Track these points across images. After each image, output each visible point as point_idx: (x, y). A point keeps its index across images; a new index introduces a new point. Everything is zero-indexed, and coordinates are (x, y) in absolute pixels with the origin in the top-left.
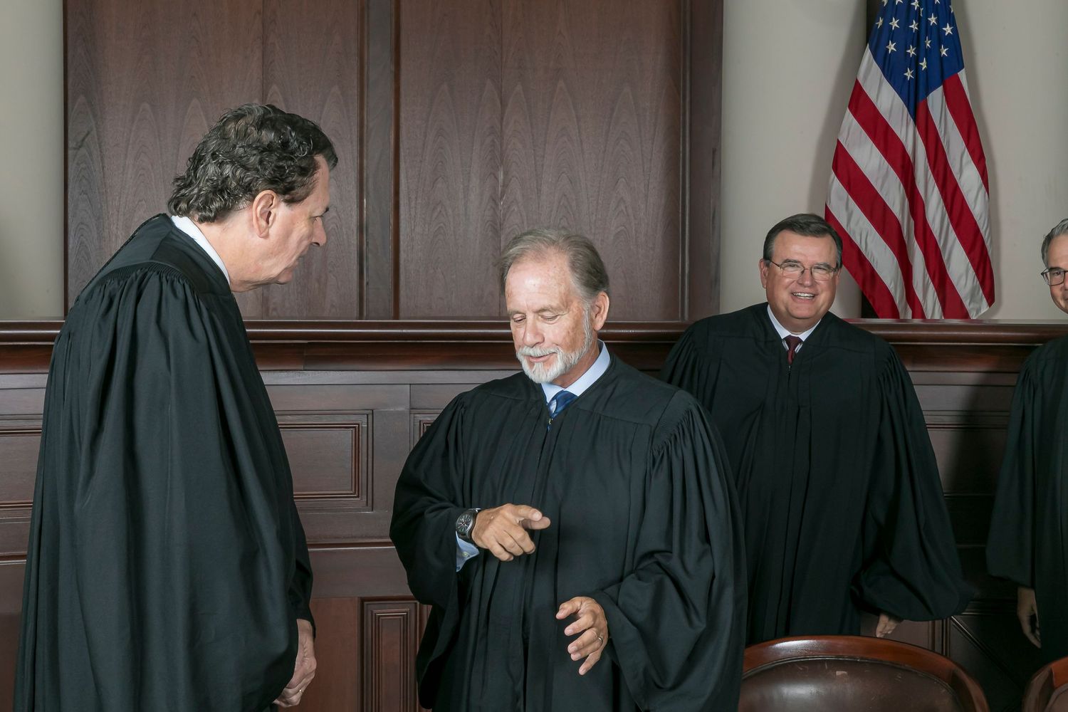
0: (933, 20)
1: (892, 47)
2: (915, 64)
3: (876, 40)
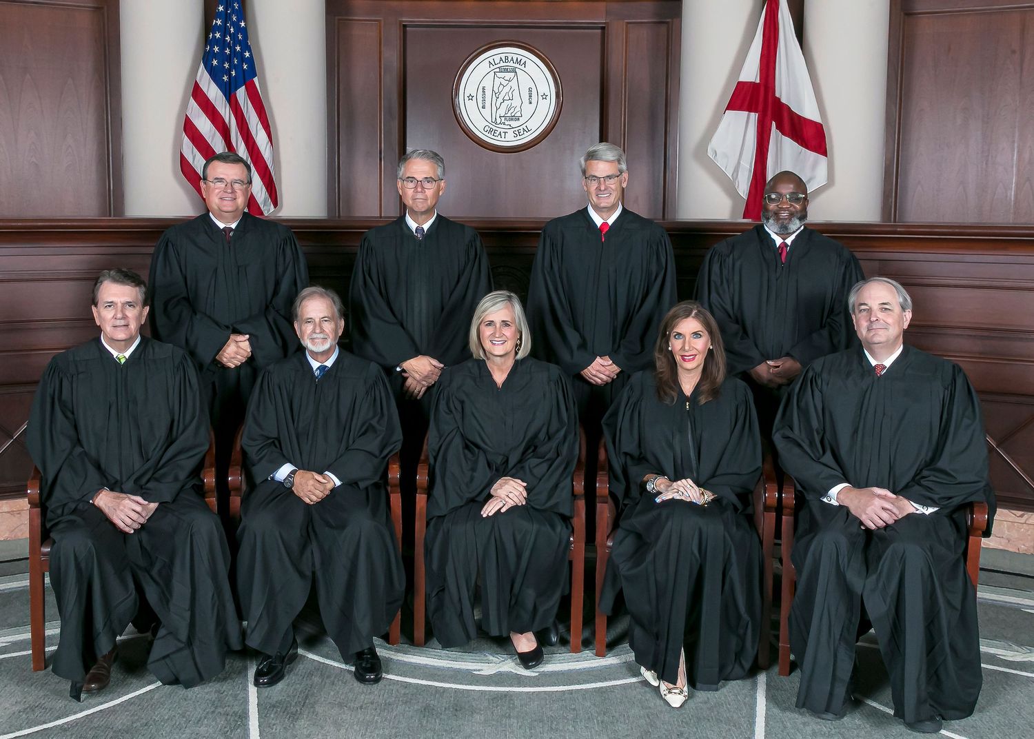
0: (238, 48)
1: (215, 62)
2: (228, 72)
3: (207, 58)
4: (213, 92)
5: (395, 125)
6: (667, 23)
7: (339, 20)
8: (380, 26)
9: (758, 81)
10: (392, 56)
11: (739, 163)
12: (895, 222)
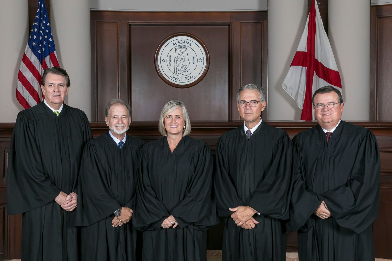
0: (46, 37)
1: (34, 44)
2: (41, 49)
3: (30, 42)
4: (33, 59)
5: (126, 74)
6: (261, 22)
7: (97, 22)
8: (118, 25)
9: (306, 51)
10: (124, 40)
11: (298, 92)
12: (376, 121)
